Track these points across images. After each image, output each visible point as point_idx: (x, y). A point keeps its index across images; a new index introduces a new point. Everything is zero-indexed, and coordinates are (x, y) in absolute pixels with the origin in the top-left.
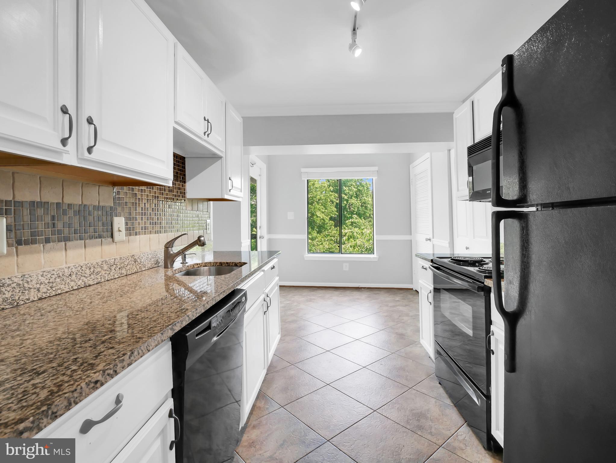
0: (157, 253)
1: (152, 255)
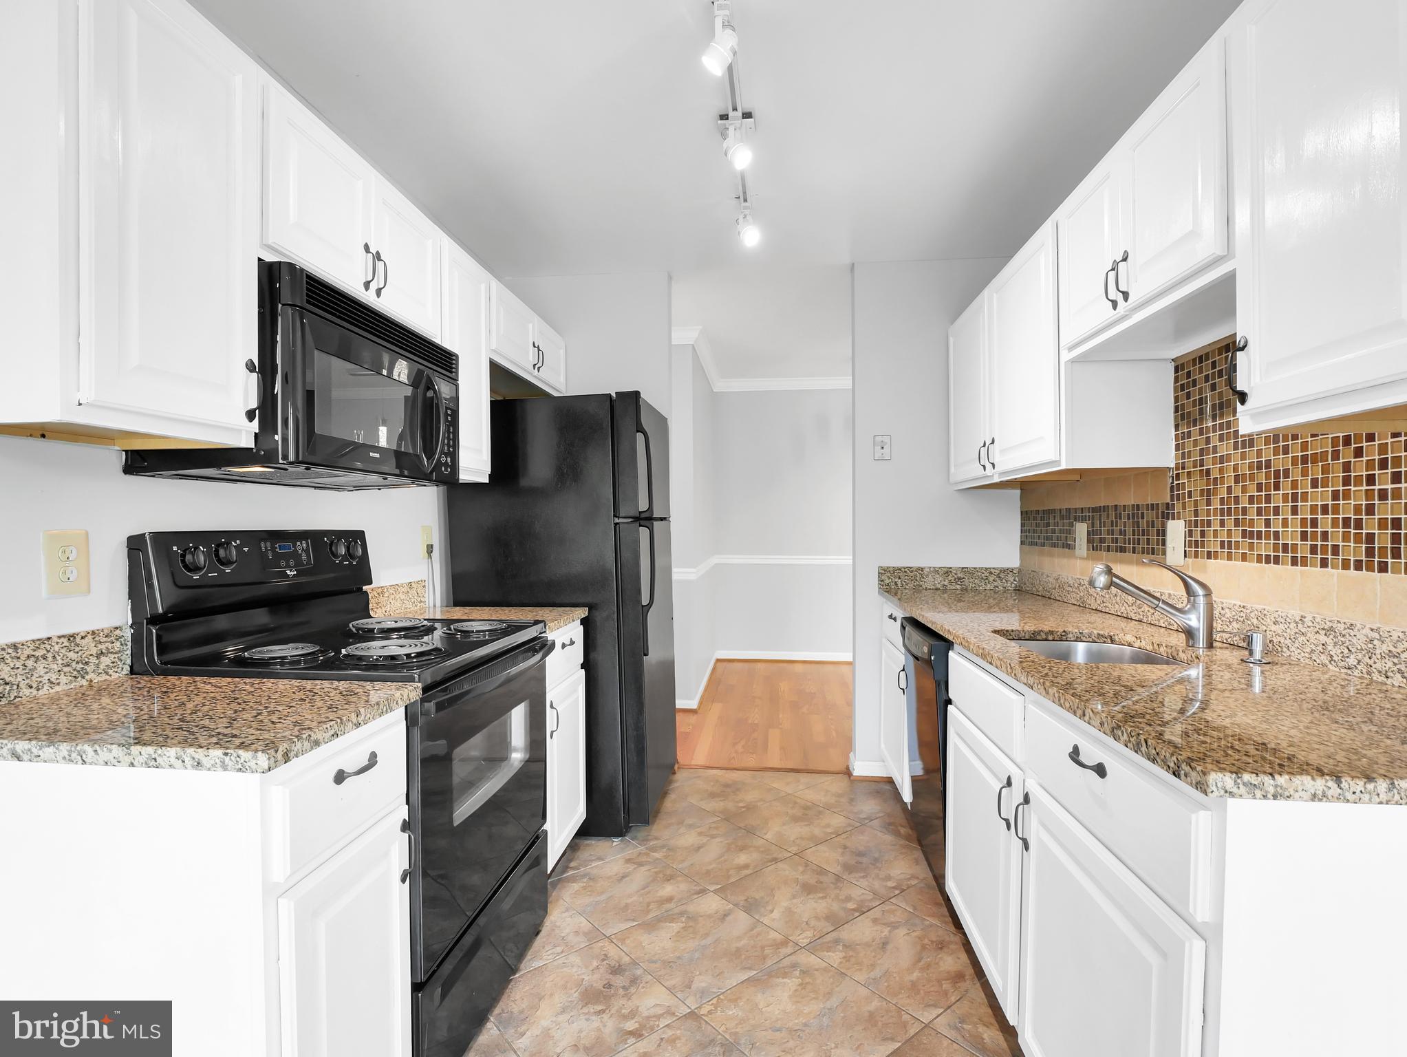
0: (1248, 611)
1: (1234, 613)
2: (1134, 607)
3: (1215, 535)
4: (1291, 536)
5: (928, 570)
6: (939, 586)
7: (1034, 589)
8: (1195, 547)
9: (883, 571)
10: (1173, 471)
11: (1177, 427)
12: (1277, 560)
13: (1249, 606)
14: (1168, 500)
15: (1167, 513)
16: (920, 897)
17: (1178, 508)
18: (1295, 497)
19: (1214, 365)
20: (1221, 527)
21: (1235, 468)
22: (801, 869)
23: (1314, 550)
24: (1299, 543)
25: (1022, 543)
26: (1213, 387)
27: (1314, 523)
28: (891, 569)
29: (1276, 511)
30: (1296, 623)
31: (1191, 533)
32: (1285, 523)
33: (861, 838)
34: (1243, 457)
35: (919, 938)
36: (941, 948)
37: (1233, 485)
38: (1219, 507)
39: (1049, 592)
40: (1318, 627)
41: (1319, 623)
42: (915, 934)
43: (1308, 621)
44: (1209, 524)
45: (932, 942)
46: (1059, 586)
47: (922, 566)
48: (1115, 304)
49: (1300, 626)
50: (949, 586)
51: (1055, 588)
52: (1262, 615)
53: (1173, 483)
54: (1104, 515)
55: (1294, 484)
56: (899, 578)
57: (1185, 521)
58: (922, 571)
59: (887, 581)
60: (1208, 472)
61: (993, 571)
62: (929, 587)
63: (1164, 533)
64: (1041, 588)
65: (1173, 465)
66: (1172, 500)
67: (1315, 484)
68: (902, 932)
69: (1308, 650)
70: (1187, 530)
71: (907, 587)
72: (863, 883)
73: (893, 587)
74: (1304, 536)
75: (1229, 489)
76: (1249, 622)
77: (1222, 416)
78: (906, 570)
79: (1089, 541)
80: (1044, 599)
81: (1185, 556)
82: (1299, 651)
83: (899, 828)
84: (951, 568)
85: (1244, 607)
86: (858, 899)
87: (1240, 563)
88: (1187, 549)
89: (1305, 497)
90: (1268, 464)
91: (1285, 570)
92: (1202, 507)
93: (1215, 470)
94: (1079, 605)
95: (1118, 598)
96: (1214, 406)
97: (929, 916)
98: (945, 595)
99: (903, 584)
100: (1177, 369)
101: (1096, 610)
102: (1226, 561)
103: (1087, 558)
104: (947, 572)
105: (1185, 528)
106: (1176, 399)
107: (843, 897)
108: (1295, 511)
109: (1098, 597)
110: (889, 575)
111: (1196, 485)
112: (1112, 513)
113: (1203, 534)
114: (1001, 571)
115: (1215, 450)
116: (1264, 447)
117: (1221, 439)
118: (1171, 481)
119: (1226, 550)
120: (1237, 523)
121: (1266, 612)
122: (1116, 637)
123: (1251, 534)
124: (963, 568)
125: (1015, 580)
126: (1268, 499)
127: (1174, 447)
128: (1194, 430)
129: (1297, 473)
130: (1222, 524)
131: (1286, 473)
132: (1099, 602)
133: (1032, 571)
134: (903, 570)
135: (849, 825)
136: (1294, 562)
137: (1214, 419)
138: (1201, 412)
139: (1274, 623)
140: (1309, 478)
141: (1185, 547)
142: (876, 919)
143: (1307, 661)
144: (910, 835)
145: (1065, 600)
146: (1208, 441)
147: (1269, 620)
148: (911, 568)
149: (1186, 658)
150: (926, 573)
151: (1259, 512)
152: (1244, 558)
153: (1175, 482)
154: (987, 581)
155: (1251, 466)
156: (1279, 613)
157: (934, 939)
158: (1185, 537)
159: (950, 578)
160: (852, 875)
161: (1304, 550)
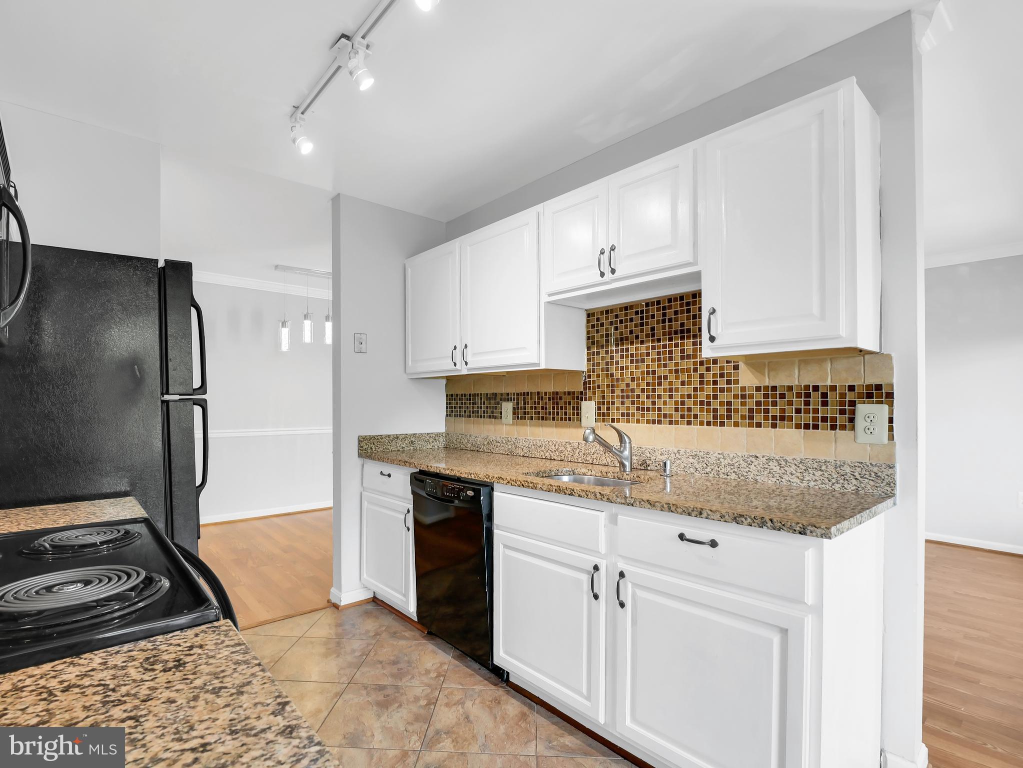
2: (557, 453)
3: (618, 409)
4: (669, 409)
5: (393, 437)
6: (399, 448)
7: (462, 446)
8: (603, 415)
9: (361, 440)
10: (586, 373)
11: (589, 348)
12: (659, 422)
13: (644, 447)
14: (582, 390)
15: (581, 397)
16: (457, 675)
17: (590, 393)
18: (671, 390)
19: (617, 316)
20: (621, 405)
21: (632, 373)
22: (364, 692)
23: (683, 416)
24: (674, 413)
25: (447, 415)
26: (616, 329)
27: (683, 403)
28: (368, 437)
29: (659, 397)
30: (675, 454)
31: (599, 409)
32: (665, 403)
33: (385, 650)
34: (637, 368)
35: (482, 703)
36: (499, 703)
37: (630, 382)
38: (620, 394)
39: (478, 447)
40: (688, 455)
41: (688, 453)
42: (477, 702)
43: (682, 452)
44: (613, 403)
45: (491, 701)
46: (488, 443)
47: (389, 434)
48: (602, 274)
49: (677, 455)
50: (406, 447)
51: (484, 445)
52: (654, 451)
53: (586, 380)
54: (527, 398)
55: (671, 383)
56: (374, 444)
57: (596, 402)
58: (389, 437)
59: (365, 447)
60: (612, 375)
61: (431, 435)
62: (393, 450)
63: (578, 408)
64: (470, 445)
65: (585, 370)
66: (585, 389)
67: (683, 383)
68: (469, 704)
69: (683, 467)
70: (597, 406)
71: (379, 451)
72: (416, 682)
73: (369, 451)
74: (677, 410)
75: (628, 385)
76: (644, 455)
77: (622, 344)
78: (378, 437)
79: (514, 414)
80: (472, 452)
81: (596, 422)
82: (677, 468)
83: (403, 633)
84: (407, 434)
85: (640, 448)
86: (423, 695)
87: (635, 425)
88: (597, 417)
89: (677, 390)
90: (654, 372)
91: (665, 427)
92: (608, 394)
93: (617, 375)
94: (507, 454)
95: (543, 448)
96: (616, 339)
97: (474, 685)
98: (404, 455)
99: (376, 449)
100: (588, 315)
101: (523, 456)
102: (625, 424)
103: (513, 424)
104: (405, 438)
105: (596, 405)
106: (588, 332)
107: (412, 699)
108: (671, 397)
109: (524, 448)
110: (366, 442)
111: (604, 382)
112: (535, 398)
113: (608, 409)
114: (436, 435)
115: (617, 363)
116: (651, 363)
117: (622, 357)
118: (584, 378)
119: (625, 418)
120: (633, 403)
121: (655, 449)
122: (576, 471)
123: (643, 409)
124: (414, 434)
125: (444, 441)
126: (654, 390)
127: (586, 359)
128: (602, 352)
129: (672, 377)
130: (623, 403)
131: (666, 378)
132: (526, 451)
133: (460, 434)
134: (376, 437)
135: (368, 645)
136: (671, 423)
137: (617, 345)
138: (607, 341)
139: (661, 455)
140: (680, 380)
141: (596, 416)
142: (446, 703)
143: (682, 472)
144: (414, 636)
145: (494, 452)
146: (612, 358)
147: (657, 453)
148: (381, 436)
149: (629, 478)
150: (392, 439)
151: (648, 397)
152: (638, 421)
153: (587, 380)
154: (428, 443)
155: (642, 372)
156: (664, 449)
157: (491, 699)
158: (596, 411)
159: (406, 442)
160: (404, 680)
161: (677, 416)
